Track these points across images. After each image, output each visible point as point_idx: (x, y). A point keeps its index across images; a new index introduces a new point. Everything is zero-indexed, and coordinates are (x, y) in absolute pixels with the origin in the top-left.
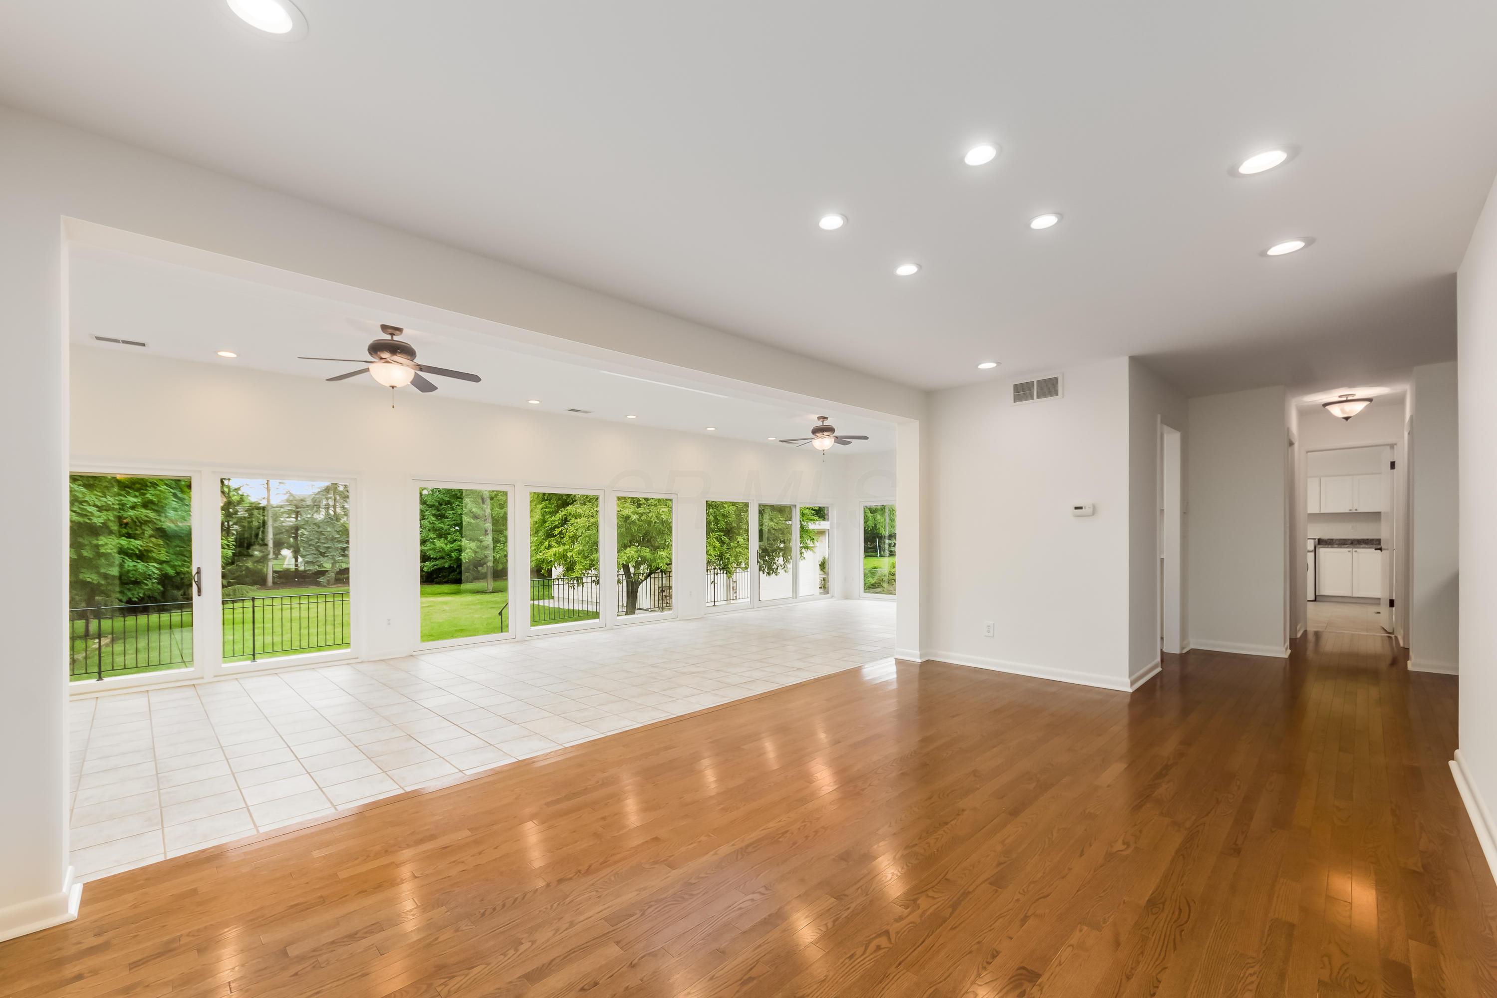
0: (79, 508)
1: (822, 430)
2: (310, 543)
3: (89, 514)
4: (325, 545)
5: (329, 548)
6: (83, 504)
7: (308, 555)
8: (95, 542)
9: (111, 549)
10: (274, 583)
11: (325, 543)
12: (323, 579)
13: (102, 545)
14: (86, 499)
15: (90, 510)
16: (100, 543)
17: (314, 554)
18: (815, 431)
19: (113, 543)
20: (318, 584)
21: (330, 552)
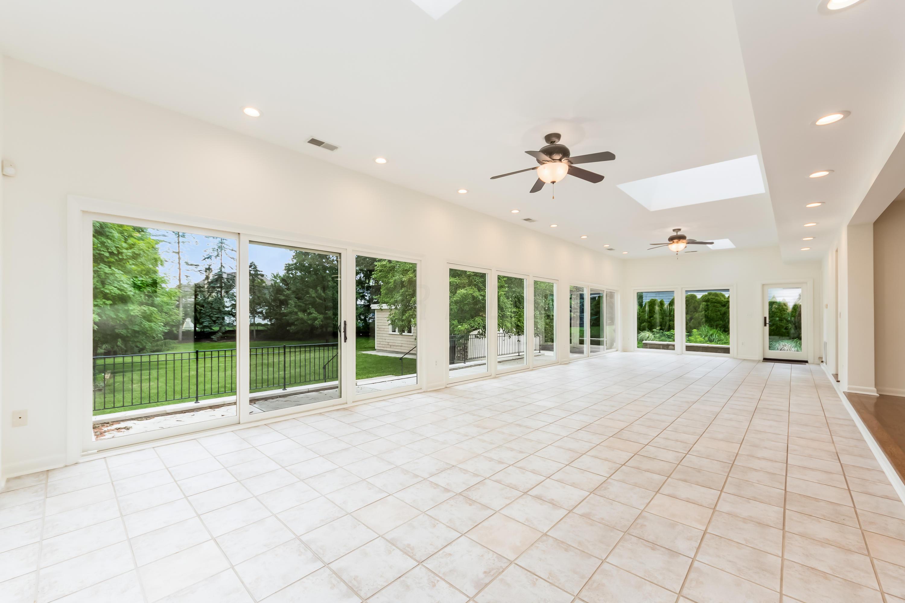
0: (118, 285)
1: (678, 238)
2: (206, 314)
3: (125, 289)
4: (216, 316)
5: (218, 317)
6: (120, 282)
7: (205, 321)
8: (126, 308)
9: (138, 313)
10: (183, 339)
11: (216, 315)
12: (215, 337)
13: (132, 310)
14: (122, 279)
15: (126, 287)
16: (130, 308)
17: (209, 321)
18: (672, 239)
19: (138, 309)
20: (212, 340)
21: (219, 320)
